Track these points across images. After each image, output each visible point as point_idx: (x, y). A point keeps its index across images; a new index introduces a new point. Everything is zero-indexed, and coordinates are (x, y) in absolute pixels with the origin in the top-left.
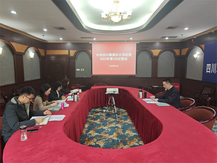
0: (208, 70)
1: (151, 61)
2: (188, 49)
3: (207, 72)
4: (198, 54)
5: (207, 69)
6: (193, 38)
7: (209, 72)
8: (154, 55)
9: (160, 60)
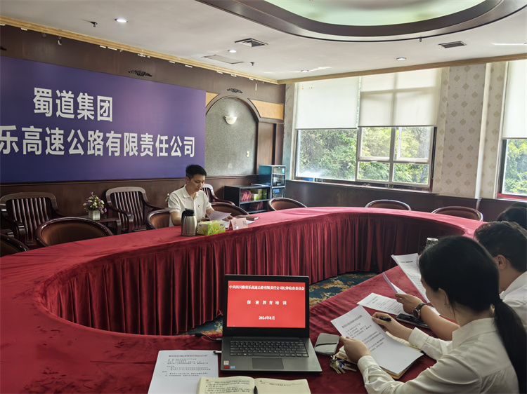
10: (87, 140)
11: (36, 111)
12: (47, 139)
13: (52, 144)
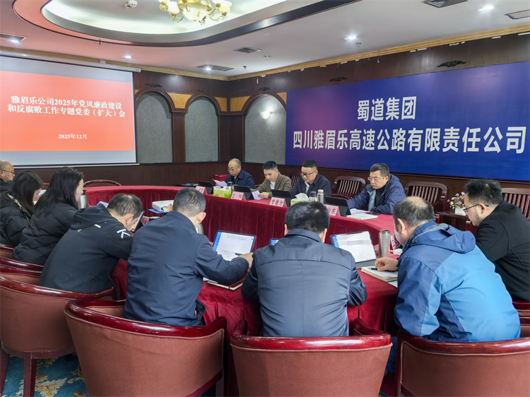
0: (298, 143)
1: (169, 121)
2: (247, 98)
3: (295, 146)
4: (270, 111)
5: (295, 142)
6: (259, 77)
7: (300, 146)
8: (176, 107)
9: (189, 120)
10: (392, 138)
11: (359, 118)
12: (364, 138)
13: (367, 142)
